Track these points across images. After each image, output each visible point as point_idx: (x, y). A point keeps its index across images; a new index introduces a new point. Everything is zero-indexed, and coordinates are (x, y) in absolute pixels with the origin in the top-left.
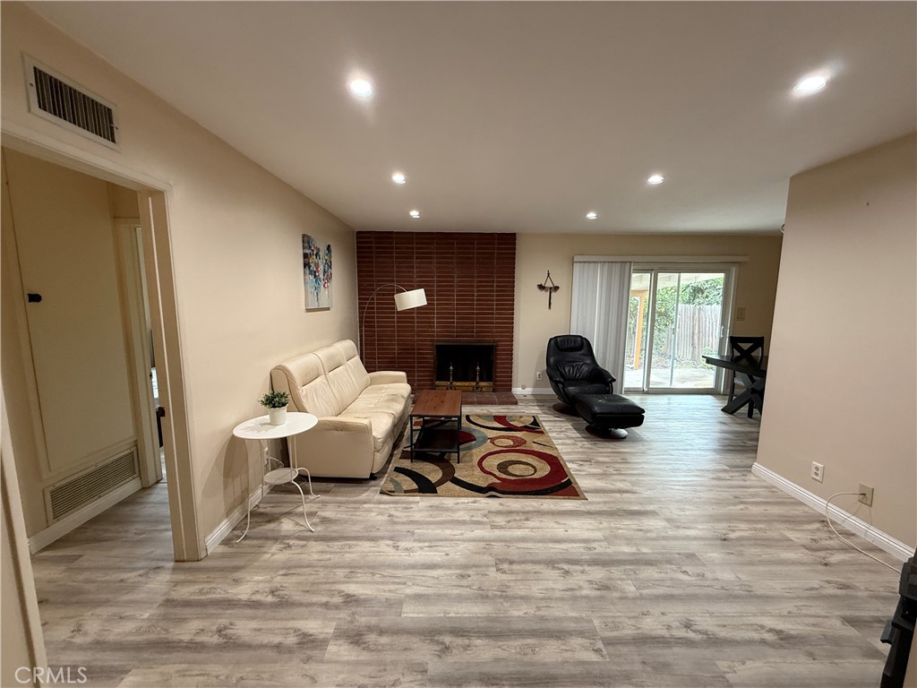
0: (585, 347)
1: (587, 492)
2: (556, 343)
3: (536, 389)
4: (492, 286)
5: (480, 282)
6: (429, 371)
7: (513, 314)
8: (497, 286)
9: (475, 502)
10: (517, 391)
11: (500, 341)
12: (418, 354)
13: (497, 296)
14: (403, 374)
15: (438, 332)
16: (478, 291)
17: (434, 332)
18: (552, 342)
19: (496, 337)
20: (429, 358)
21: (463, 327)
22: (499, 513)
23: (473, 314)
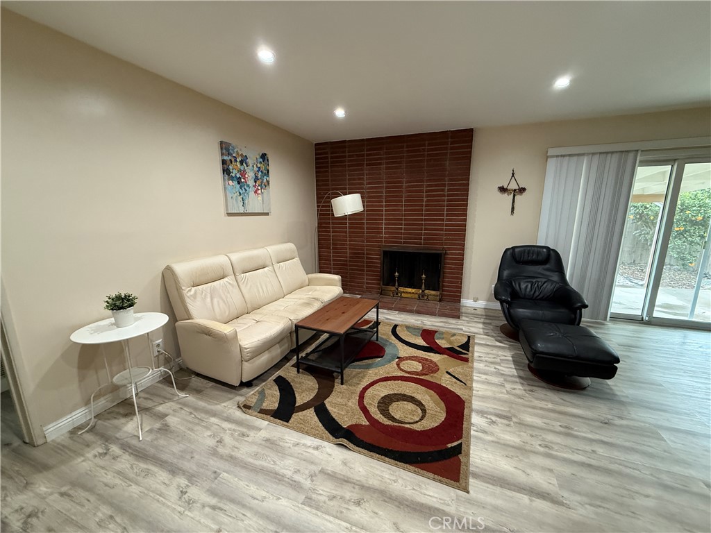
0: (553, 261)
2: (513, 254)
3: (491, 303)
4: (443, 190)
5: (431, 186)
6: (377, 276)
7: (465, 220)
8: (449, 190)
10: (467, 302)
11: (449, 249)
12: (367, 258)
13: (448, 200)
14: (337, 277)
15: (386, 236)
16: (427, 196)
17: (382, 238)
18: (509, 253)
19: (446, 244)
20: (377, 263)
21: (410, 234)
23: (422, 220)
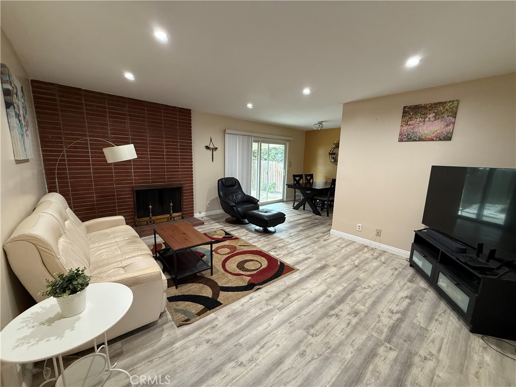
0: (237, 184)
1: (295, 265)
2: (222, 182)
3: (207, 213)
4: (177, 145)
5: (168, 141)
6: (130, 212)
7: (192, 165)
8: (181, 146)
9: (251, 298)
10: (197, 215)
11: (184, 184)
12: (118, 199)
13: (181, 152)
14: (121, 218)
15: (135, 180)
16: (166, 148)
17: (132, 180)
18: (220, 182)
19: (182, 181)
20: (129, 201)
21: (156, 175)
22: (272, 298)
23: (164, 165)
